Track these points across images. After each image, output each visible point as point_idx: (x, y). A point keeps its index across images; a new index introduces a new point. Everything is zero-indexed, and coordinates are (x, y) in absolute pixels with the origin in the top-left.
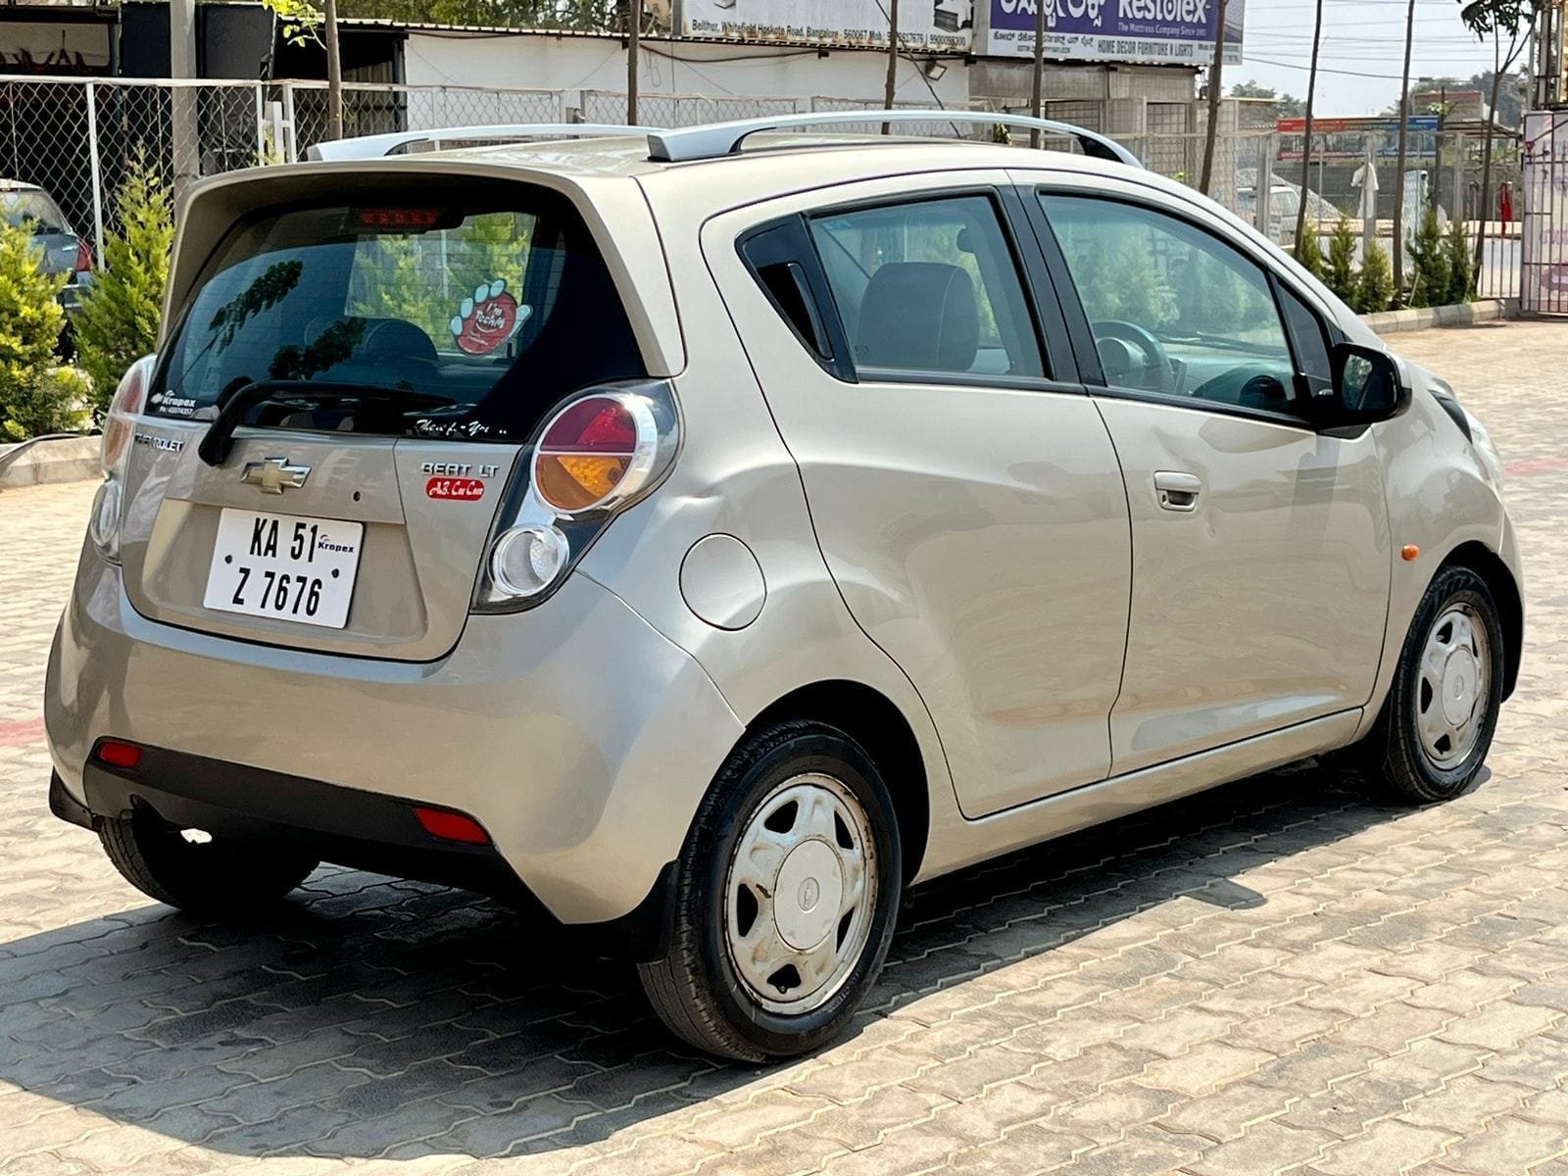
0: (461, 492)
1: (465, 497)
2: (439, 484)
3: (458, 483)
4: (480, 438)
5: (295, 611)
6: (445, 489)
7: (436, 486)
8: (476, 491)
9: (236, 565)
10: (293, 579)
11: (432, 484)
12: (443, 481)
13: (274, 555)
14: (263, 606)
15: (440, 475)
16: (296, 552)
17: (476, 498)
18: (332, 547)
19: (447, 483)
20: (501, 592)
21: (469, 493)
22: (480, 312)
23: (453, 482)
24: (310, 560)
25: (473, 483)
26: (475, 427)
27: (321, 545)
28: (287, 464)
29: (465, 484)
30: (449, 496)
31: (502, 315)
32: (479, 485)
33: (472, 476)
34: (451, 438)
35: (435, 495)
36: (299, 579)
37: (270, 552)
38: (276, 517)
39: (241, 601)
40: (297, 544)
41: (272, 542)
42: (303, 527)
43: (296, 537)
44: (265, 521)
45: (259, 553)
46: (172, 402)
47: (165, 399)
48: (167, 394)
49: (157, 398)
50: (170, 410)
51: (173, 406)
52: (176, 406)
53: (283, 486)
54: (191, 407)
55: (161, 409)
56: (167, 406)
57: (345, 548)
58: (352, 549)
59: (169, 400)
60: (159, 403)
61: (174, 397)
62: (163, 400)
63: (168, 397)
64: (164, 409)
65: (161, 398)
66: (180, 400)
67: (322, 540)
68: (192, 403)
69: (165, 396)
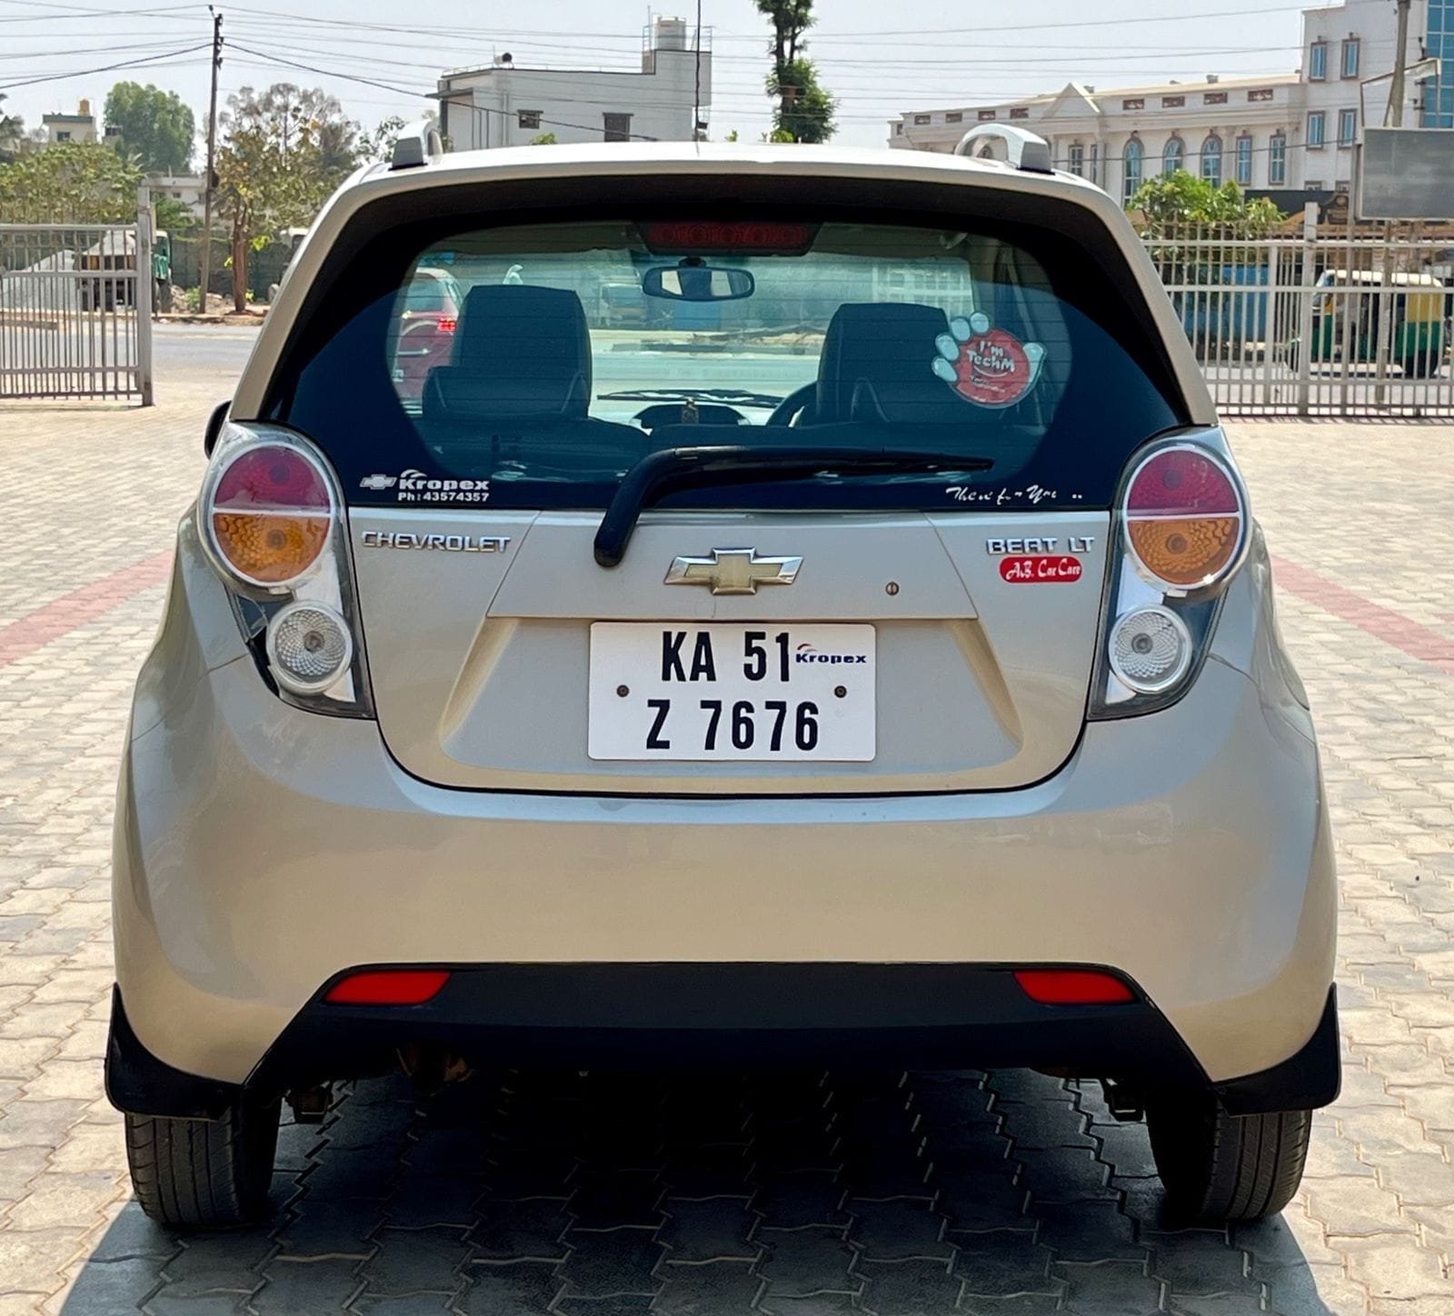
0: (1051, 572)
1: (1057, 578)
2: (1018, 565)
3: (1044, 562)
4: (1046, 506)
5: (775, 745)
6: (1028, 571)
7: (1013, 567)
8: (1071, 570)
9: (639, 696)
10: (759, 706)
11: (1007, 566)
12: (1022, 560)
13: (711, 677)
14: (710, 744)
15: (1019, 554)
16: (755, 670)
17: (1073, 578)
18: (823, 659)
19: (1028, 563)
20: (1120, 690)
21: (1062, 573)
22: (971, 353)
23: (1036, 561)
24: (785, 677)
25: (1065, 560)
26: (1035, 494)
27: (799, 658)
28: (756, 556)
29: (1054, 562)
30: (1035, 579)
31: (1007, 356)
32: (1073, 562)
33: (1060, 552)
34: (1007, 507)
35: (1015, 579)
36: (770, 705)
37: (703, 675)
38: (704, 628)
39: (665, 745)
40: (754, 660)
41: (703, 662)
42: (761, 636)
43: (749, 651)
44: (681, 636)
45: (681, 677)
46: (425, 486)
47: (402, 482)
48: (404, 475)
49: (378, 482)
50: (428, 496)
51: (432, 491)
52: (440, 491)
53: (758, 584)
54: (482, 491)
55: (401, 496)
56: (415, 492)
57: (848, 659)
58: (861, 659)
59: (414, 484)
60: (387, 488)
61: (428, 479)
62: (397, 483)
63: (410, 480)
64: (411, 497)
65: (389, 482)
66: (446, 483)
67: (802, 652)
68: (482, 485)
69: (399, 478)
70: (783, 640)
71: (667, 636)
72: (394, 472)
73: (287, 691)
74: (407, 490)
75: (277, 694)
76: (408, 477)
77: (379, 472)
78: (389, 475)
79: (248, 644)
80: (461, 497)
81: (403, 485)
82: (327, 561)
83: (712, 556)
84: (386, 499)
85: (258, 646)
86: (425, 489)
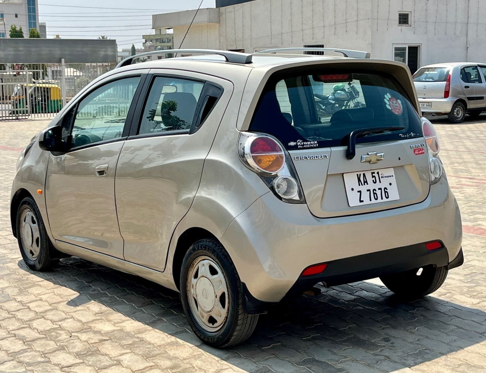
5: (382, 199)
6: (417, 152)
9: (356, 190)
10: (377, 190)
14: (371, 200)
16: (375, 181)
17: (423, 153)
18: (386, 177)
22: (390, 103)
24: (380, 182)
27: (382, 177)
28: (377, 154)
34: (409, 138)
36: (379, 189)
37: (366, 184)
38: (364, 172)
39: (362, 201)
40: (374, 179)
41: (365, 181)
42: (374, 173)
43: (373, 177)
44: (360, 175)
45: (362, 185)
46: (303, 144)
47: (298, 143)
48: (298, 141)
49: (292, 144)
50: (305, 146)
51: (306, 145)
52: (307, 144)
53: (378, 160)
54: (316, 144)
55: (299, 147)
56: (302, 145)
57: (390, 176)
58: (392, 176)
59: (301, 143)
60: (295, 145)
61: (304, 142)
62: (297, 144)
63: (299, 143)
64: (301, 147)
65: (295, 143)
66: (308, 142)
67: (382, 176)
68: (316, 142)
69: (297, 142)
70: (378, 173)
71: (358, 175)
72: (295, 141)
73: (284, 199)
74: (300, 145)
75: (282, 200)
76: (299, 142)
77: (292, 141)
78: (294, 142)
79: (270, 188)
80: (312, 146)
81: (298, 144)
82: (285, 165)
83: (368, 154)
84: (295, 148)
85: (272, 189)
86: (304, 145)
